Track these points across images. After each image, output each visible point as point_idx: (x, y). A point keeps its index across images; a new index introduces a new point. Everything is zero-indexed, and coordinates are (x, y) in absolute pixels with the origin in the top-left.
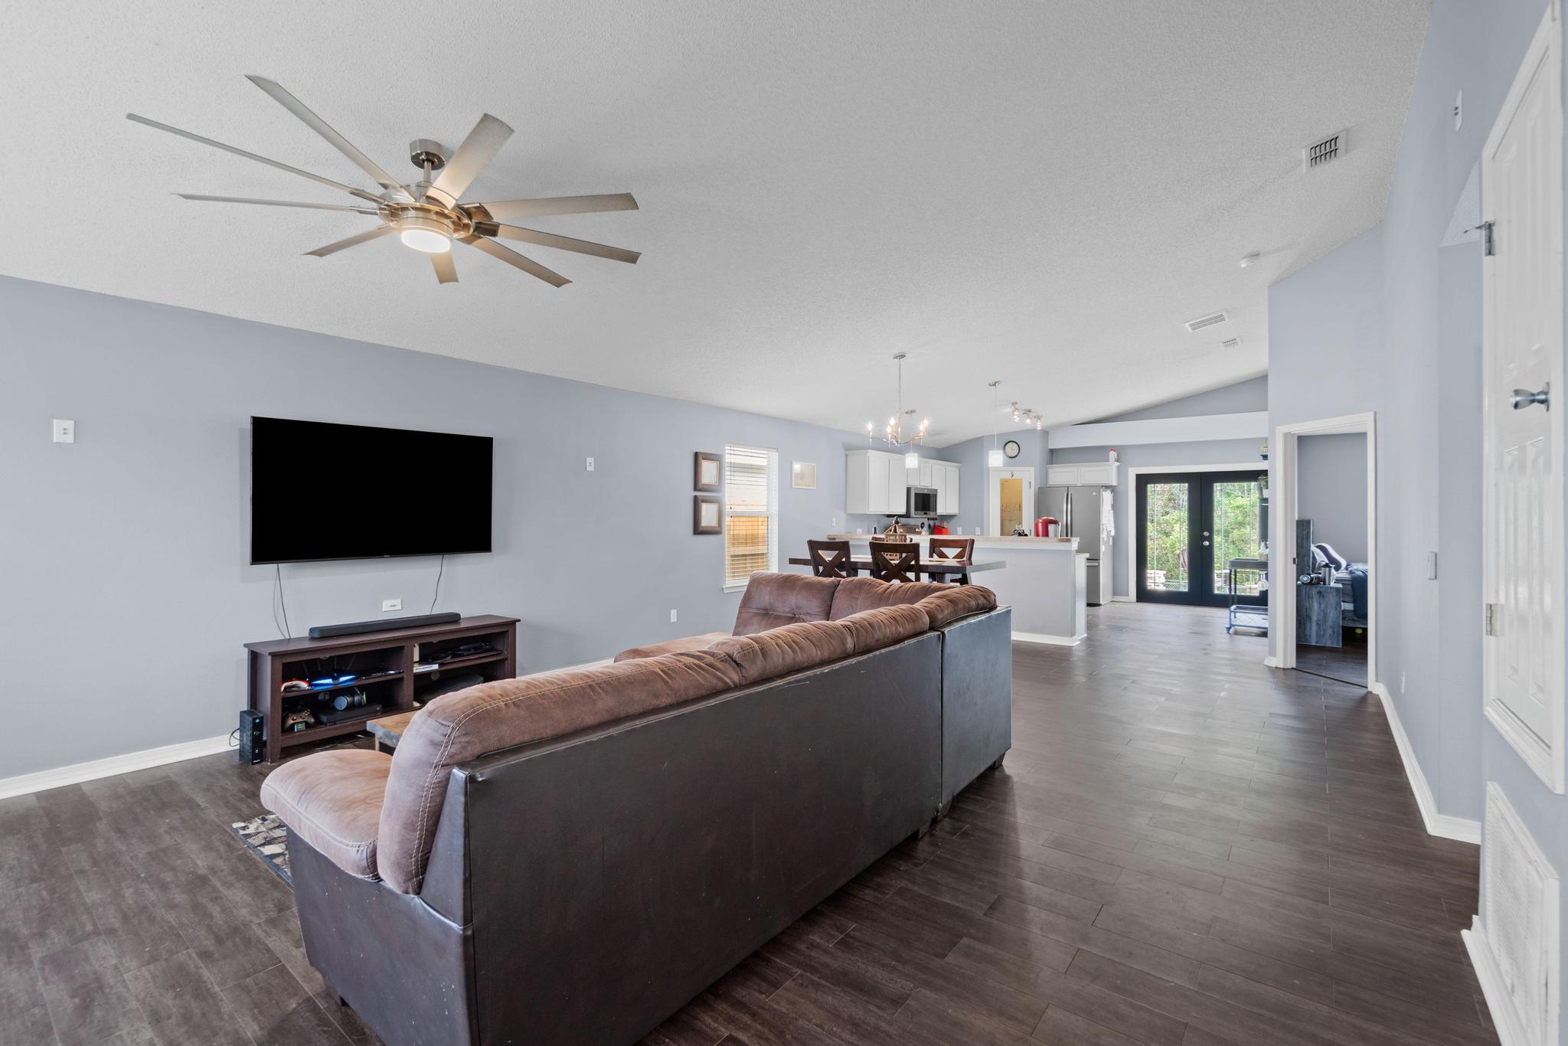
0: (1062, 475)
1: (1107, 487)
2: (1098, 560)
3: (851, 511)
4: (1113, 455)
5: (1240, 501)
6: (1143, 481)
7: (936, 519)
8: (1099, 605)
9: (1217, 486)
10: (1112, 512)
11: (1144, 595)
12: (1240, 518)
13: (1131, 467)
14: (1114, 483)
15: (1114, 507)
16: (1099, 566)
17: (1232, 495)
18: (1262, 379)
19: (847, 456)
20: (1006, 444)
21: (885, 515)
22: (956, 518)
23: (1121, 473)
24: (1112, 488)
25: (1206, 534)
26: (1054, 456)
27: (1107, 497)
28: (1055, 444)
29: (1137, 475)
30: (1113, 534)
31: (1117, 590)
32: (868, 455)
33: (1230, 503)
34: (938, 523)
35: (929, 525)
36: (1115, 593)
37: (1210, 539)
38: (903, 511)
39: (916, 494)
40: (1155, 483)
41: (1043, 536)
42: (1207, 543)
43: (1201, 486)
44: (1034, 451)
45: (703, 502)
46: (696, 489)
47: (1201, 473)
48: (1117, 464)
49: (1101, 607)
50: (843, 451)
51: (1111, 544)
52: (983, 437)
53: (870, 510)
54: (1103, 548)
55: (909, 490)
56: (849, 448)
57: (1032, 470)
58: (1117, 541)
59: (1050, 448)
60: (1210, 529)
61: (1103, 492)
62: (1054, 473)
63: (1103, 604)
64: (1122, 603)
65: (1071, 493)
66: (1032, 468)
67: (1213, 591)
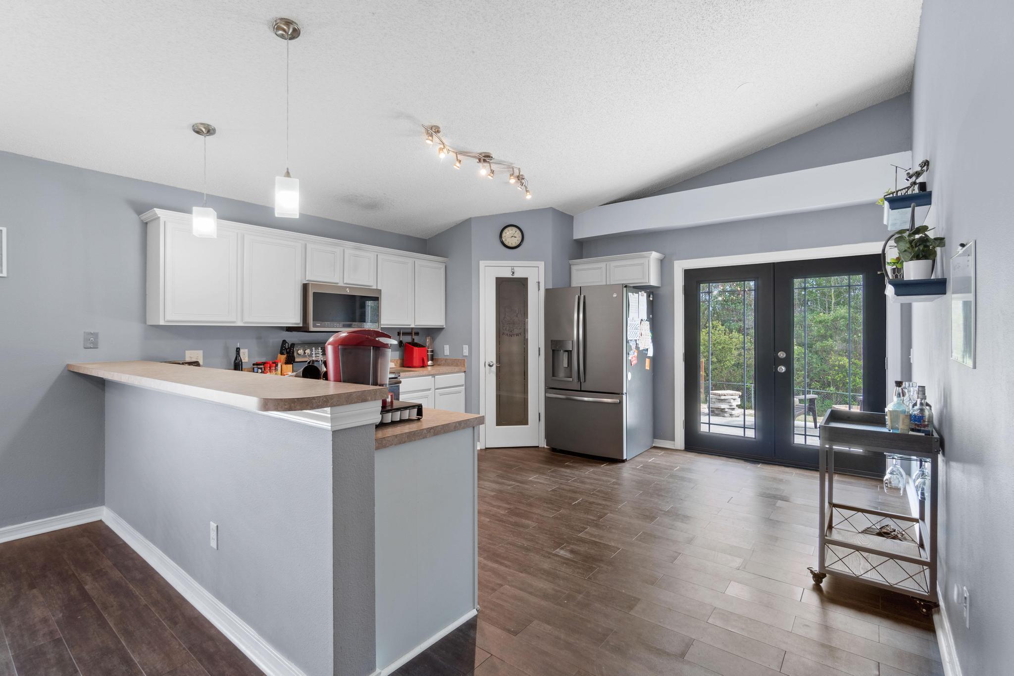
0: (588, 273)
2: (619, 394)
5: (822, 316)
6: (694, 279)
8: (623, 461)
9: (797, 282)
11: (696, 443)
12: (822, 331)
13: (679, 259)
14: (654, 281)
15: (650, 314)
16: (621, 402)
17: (815, 312)
21: (281, 328)
22: (443, 332)
23: (665, 266)
24: (650, 291)
25: (782, 355)
26: (580, 249)
27: (638, 304)
28: (582, 231)
30: (650, 353)
33: (814, 318)
37: (788, 362)
38: (296, 319)
39: (314, 293)
40: (709, 281)
42: (782, 369)
43: (775, 284)
47: (774, 263)
49: (626, 465)
50: (134, 216)
51: (647, 368)
52: (471, 218)
54: (628, 376)
55: (305, 287)
56: (141, 209)
57: (542, 265)
59: (575, 238)
61: (630, 294)
62: (577, 270)
63: (625, 458)
64: (662, 453)
65: (584, 297)
66: (543, 263)
67: (796, 444)
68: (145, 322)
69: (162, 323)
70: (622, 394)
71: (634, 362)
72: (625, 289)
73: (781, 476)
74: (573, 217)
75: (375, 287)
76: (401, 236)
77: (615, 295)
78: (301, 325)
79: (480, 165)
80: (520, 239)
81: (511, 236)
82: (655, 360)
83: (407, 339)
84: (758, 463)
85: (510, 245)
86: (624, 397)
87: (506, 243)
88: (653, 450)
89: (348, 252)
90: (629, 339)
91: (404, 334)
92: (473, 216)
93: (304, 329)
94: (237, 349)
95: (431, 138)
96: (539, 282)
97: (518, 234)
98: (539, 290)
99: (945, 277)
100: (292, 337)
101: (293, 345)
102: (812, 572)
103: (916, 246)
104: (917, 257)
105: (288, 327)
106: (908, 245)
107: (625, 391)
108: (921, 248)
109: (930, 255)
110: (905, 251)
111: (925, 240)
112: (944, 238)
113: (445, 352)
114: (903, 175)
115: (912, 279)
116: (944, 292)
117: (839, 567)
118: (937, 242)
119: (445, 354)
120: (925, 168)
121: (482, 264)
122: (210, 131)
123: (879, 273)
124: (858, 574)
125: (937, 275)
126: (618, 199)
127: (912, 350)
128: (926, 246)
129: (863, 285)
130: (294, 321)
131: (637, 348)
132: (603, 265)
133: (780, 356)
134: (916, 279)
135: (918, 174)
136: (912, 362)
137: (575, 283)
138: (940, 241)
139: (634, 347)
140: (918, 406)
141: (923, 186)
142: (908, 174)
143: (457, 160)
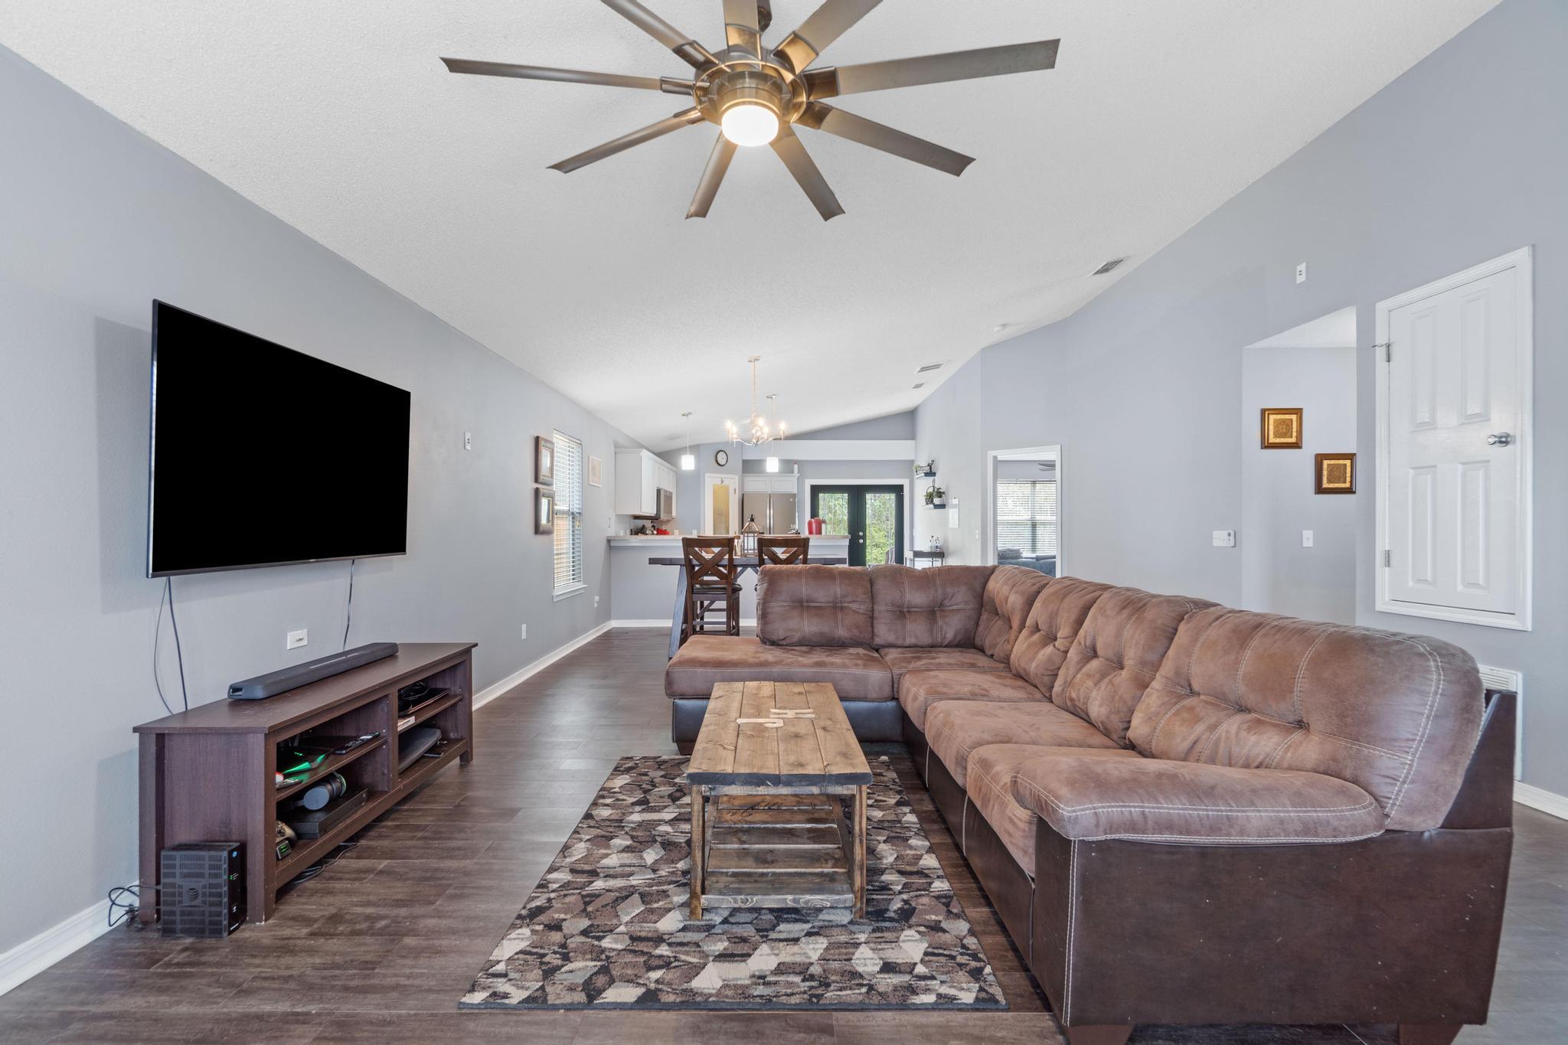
6: (816, 490)
9: (869, 496)
13: (808, 478)
18: (911, 414)
19: (615, 453)
20: (717, 453)
26: (747, 466)
32: (641, 454)
40: (824, 492)
41: (816, 534)
43: (857, 495)
45: (543, 496)
46: (536, 480)
47: (855, 485)
48: (798, 475)
55: (659, 491)
57: (736, 477)
60: (864, 530)
80: (725, 460)
87: (719, 462)
99: (946, 505)
114: (921, 461)
116: (946, 509)
118: (945, 493)
120: (932, 460)
134: (938, 503)
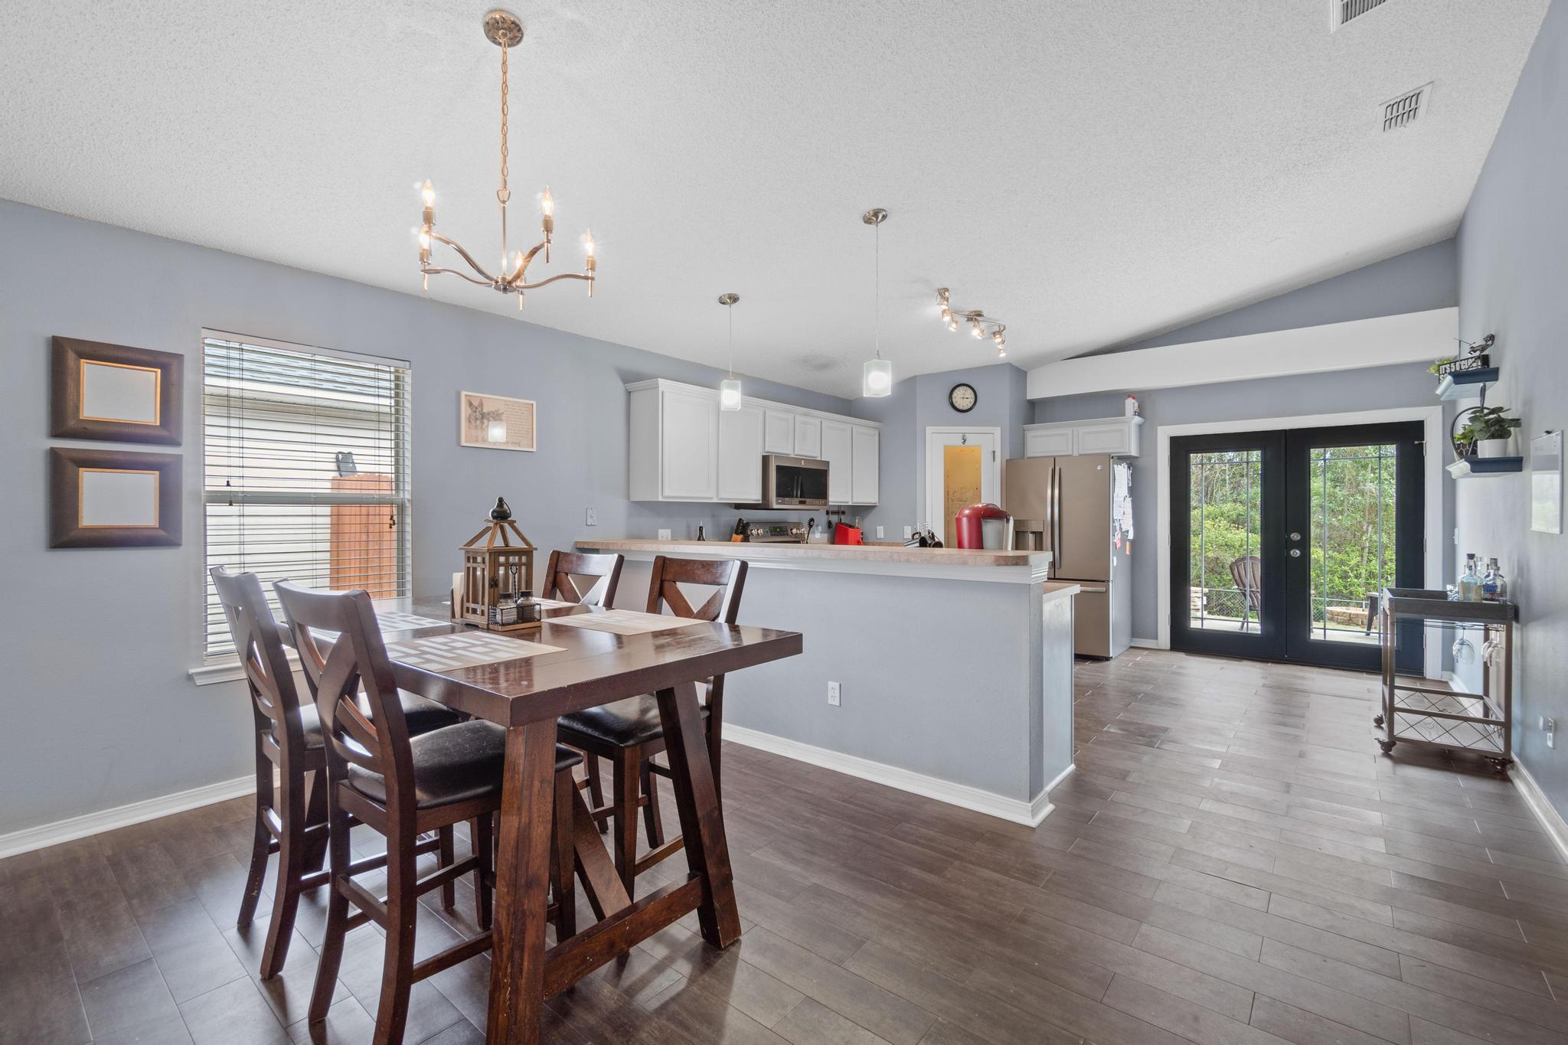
0: (1046, 441)
1: (1122, 459)
2: (1105, 581)
3: (635, 498)
4: (1131, 405)
6: (1182, 448)
7: (843, 513)
8: (1109, 659)
9: (1314, 452)
10: (1129, 500)
11: (1186, 641)
13: (1161, 425)
14: (1134, 453)
15: (1133, 491)
16: (1107, 592)
19: (629, 393)
21: (729, 505)
22: (876, 509)
23: (1145, 435)
24: (1130, 461)
25: (1296, 537)
26: (1035, 411)
27: (1122, 473)
28: (1035, 392)
29: (1172, 439)
30: (1131, 536)
31: (1139, 628)
34: (845, 519)
35: (830, 523)
36: (1135, 633)
37: (1304, 545)
38: (754, 495)
39: (777, 466)
42: (1296, 553)
44: (1000, 400)
45: (91, 464)
47: (1285, 431)
48: (1138, 419)
49: (1112, 663)
50: (620, 384)
51: (1128, 553)
52: (915, 376)
53: (667, 493)
54: (1114, 561)
55: (766, 460)
56: (629, 378)
57: (997, 431)
58: (1139, 547)
59: (1028, 398)
60: (1304, 529)
61: (1115, 466)
62: (1034, 437)
63: (1111, 656)
64: (1146, 652)
65: (1060, 469)
66: (999, 429)
67: (1313, 640)
68: (629, 499)
69: (660, 499)
70: (1108, 581)
71: (1118, 546)
72: (1111, 460)
73: (1302, 674)
74: (1026, 372)
75: (819, 459)
76: (829, 397)
77: (1099, 468)
78: (761, 502)
79: (971, 324)
80: (973, 401)
81: (963, 398)
82: (1133, 543)
83: (834, 519)
84: (1268, 662)
85: (960, 408)
86: (1111, 584)
87: (957, 405)
88: (1132, 650)
89: (799, 418)
90: (1115, 518)
91: (834, 513)
92: (917, 374)
93: (764, 506)
94: (700, 527)
95: (946, 303)
96: (994, 452)
97: (969, 393)
98: (994, 460)
99: (1520, 456)
100: (747, 515)
101: (748, 524)
102: (1380, 742)
103: (1492, 426)
104: (1493, 436)
105: (738, 504)
106: (1484, 425)
107: (1111, 579)
108: (1497, 427)
109: (1505, 434)
110: (1481, 430)
111: (1500, 421)
112: (1519, 420)
113: (878, 534)
114: (1466, 349)
115: (1487, 457)
116: (1520, 470)
117: (1411, 735)
118: (1513, 423)
119: (878, 537)
120: (1490, 342)
121: (929, 430)
122: (734, 299)
123: (1416, 442)
124: (1430, 739)
125: (1511, 453)
126: (1090, 352)
127: (1456, 530)
128: (1501, 426)
129: (1397, 456)
130: (756, 498)
131: (1121, 529)
132: (1068, 431)
133: (1293, 539)
134: (1492, 456)
135: (1483, 348)
136: (1456, 543)
137: (1030, 453)
138: (1516, 422)
139: (1118, 528)
140: (1491, 577)
141: (1485, 360)
142: (1472, 348)
143: (953, 321)
